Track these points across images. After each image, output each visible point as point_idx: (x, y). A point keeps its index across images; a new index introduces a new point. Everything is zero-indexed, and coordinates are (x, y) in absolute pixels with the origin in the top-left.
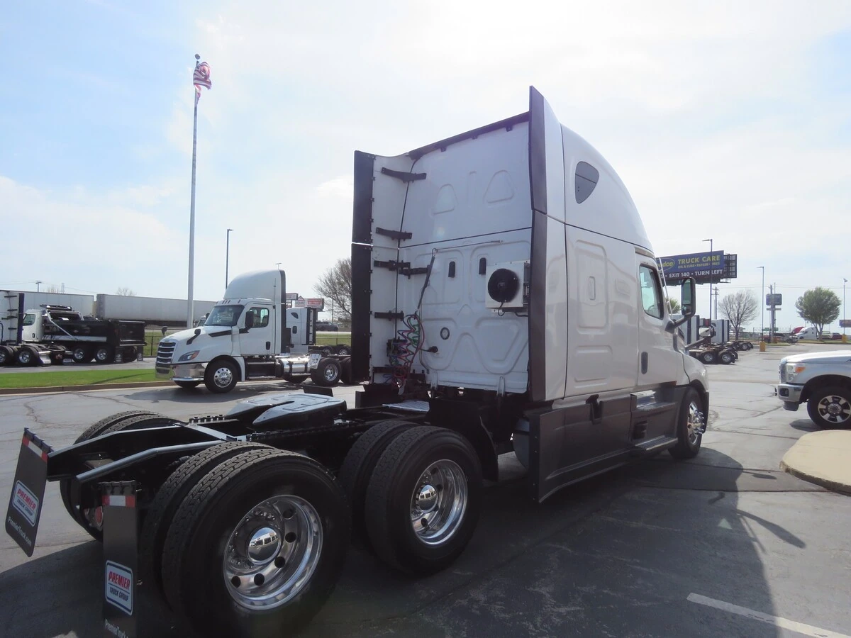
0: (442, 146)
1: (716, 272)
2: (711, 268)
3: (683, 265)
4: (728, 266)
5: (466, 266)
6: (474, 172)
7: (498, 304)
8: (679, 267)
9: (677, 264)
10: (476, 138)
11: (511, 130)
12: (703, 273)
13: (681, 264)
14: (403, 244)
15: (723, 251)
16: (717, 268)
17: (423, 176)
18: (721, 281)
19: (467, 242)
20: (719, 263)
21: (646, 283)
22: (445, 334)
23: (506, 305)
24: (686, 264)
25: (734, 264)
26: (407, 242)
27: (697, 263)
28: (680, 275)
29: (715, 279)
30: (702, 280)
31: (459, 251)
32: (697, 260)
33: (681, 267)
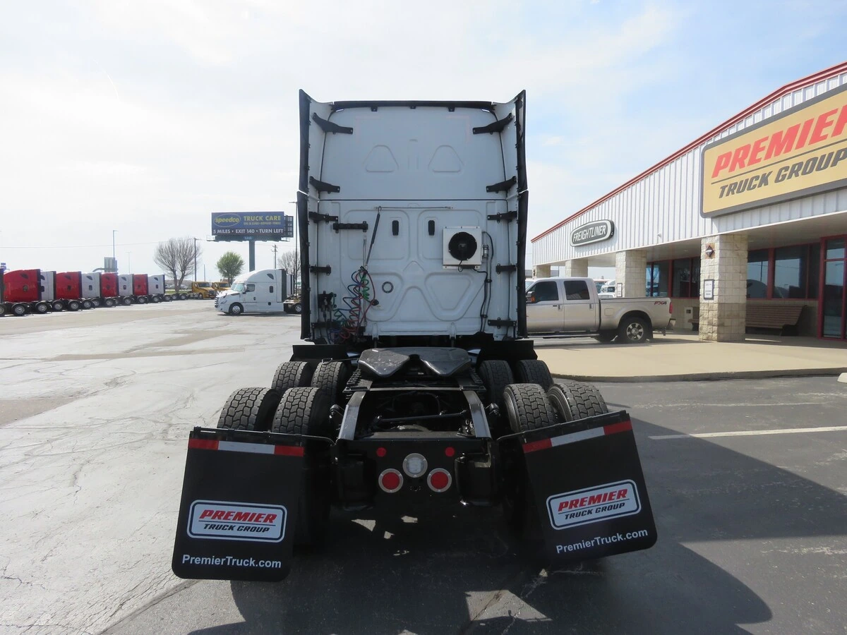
0: (374, 106)
1: (278, 231)
2: (273, 227)
3: (248, 222)
4: (287, 226)
5: (414, 226)
6: (415, 140)
7: (458, 262)
8: (245, 224)
9: (243, 220)
10: (414, 108)
11: (453, 111)
12: (267, 231)
13: (246, 221)
14: (326, 196)
15: (283, 213)
16: (278, 227)
17: (349, 131)
18: (282, 239)
19: (413, 204)
20: (279, 223)
21: (214, 236)
22: (388, 288)
23: (464, 263)
24: (251, 222)
25: (291, 225)
26: (333, 196)
27: (261, 221)
28: (246, 231)
29: (277, 238)
30: (265, 237)
31: (403, 211)
32: (261, 218)
33: (247, 224)
